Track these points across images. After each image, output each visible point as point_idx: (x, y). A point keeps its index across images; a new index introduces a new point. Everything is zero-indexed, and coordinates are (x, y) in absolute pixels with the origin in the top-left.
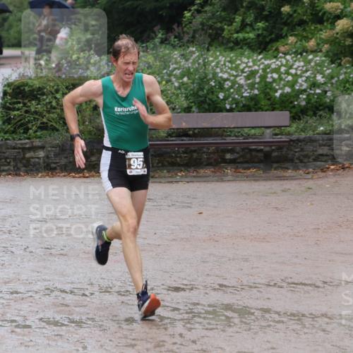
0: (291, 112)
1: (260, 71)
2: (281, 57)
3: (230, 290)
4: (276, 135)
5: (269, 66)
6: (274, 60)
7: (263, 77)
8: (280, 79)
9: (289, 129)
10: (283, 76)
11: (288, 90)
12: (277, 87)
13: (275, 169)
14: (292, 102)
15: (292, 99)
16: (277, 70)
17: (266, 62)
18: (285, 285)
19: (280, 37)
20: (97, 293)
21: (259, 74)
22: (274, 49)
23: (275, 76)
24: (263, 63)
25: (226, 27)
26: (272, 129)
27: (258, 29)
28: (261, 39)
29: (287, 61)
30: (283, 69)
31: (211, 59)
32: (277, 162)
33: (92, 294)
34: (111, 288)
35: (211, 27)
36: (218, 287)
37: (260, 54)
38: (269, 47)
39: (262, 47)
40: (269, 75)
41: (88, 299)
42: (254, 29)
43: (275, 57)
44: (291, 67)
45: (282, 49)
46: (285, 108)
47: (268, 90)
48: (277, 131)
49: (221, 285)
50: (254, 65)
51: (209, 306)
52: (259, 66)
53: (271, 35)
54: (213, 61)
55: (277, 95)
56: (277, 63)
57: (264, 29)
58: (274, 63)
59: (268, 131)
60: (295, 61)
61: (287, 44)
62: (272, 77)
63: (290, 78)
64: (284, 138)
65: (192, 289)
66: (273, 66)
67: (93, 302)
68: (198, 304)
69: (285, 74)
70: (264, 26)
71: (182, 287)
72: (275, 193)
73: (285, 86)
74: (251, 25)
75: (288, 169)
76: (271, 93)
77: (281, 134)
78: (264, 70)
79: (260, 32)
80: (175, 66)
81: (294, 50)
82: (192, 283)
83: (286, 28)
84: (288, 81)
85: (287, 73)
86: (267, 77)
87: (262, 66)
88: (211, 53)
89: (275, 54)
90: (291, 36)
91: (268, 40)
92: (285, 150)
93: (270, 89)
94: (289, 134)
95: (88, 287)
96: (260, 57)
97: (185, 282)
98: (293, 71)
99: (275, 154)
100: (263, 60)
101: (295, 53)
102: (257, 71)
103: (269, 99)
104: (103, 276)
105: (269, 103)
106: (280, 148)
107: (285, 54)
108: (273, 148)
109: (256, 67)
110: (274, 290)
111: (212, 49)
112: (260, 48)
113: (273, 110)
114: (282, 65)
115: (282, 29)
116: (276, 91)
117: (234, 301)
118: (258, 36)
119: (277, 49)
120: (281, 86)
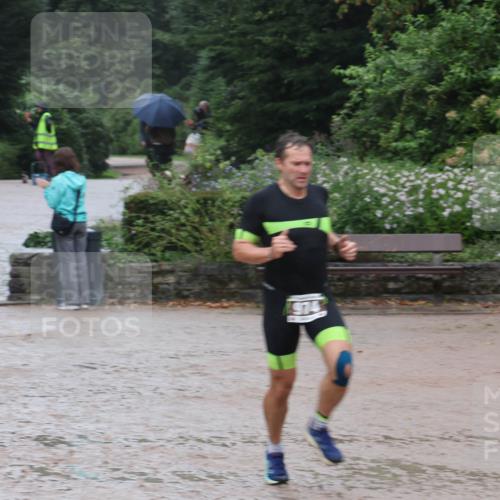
0: (463, 235)
1: (424, 186)
2: (448, 171)
3: (397, 443)
4: (447, 261)
5: (433, 180)
6: (439, 174)
7: (428, 193)
8: (448, 195)
9: (461, 255)
10: (452, 192)
11: (457, 208)
12: (445, 205)
13: (449, 301)
14: (463, 223)
15: (463, 220)
16: (443, 185)
17: (431, 176)
18: (462, 438)
19: (446, 147)
20: (239, 444)
21: (422, 190)
22: (440, 160)
23: (442, 192)
24: (426, 177)
25: (382, 134)
26: (441, 254)
27: (420, 138)
28: (424, 148)
29: (456, 175)
30: (450, 184)
31: (365, 171)
32: (449, 293)
33: (234, 444)
34: (255, 437)
35: (365, 134)
36: (382, 439)
37: (424, 165)
38: (434, 158)
39: (427, 158)
40: (435, 191)
41: (229, 450)
42: (416, 138)
43: (441, 170)
44: (460, 182)
45: (449, 161)
46: (455, 229)
47: (434, 209)
48: (448, 257)
49: (386, 437)
50: (417, 178)
51: (373, 461)
52: (422, 180)
53: (436, 144)
54: (367, 174)
55: (446, 213)
56: (444, 177)
57: (427, 138)
58: (440, 177)
59: (437, 256)
60: (465, 175)
61: (454, 156)
62: (438, 193)
63: (460, 195)
64: (457, 265)
65: (351, 441)
66: (439, 181)
67: (234, 454)
68: (358, 459)
69: (453, 189)
70: (426, 134)
71: (341, 438)
72: (449, 330)
73: (454, 204)
74: (411, 133)
75: (463, 301)
76: (438, 212)
77: (453, 260)
78: (428, 185)
79: (422, 141)
80: (324, 179)
81: (464, 163)
82: (352, 434)
83: (452, 137)
84: (458, 198)
85: (456, 189)
86: (432, 193)
87: (426, 181)
88: (366, 164)
89: (441, 166)
90: (460, 145)
91: (432, 150)
92: (458, 279)
93: (438, 207)
94: (461, 260)
95: (229, 436)
96: (424, 169)
97: (343, 432)
98: (462, 187)
99: (447, 284)
100: (427, 174)
101: (464, 166)
102: (420, 186)
103: (436, 219)
104: (247, 424)
105: (436, 223)
106: (452, 277)
107: (454, 167)
108: (445, 276)
109: (419, 182)
110: (450, 443)
111: (367, 159)
112: (423, 160)
113: (442, 231)
114: (450, 180)
115: (448, 138)
116: (444, 209)
117: (401, 456)
118: (421, 145)
119: (443, 161)
120: (450, 204)
